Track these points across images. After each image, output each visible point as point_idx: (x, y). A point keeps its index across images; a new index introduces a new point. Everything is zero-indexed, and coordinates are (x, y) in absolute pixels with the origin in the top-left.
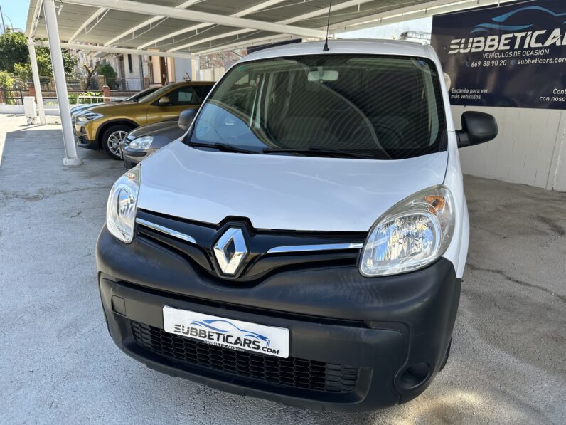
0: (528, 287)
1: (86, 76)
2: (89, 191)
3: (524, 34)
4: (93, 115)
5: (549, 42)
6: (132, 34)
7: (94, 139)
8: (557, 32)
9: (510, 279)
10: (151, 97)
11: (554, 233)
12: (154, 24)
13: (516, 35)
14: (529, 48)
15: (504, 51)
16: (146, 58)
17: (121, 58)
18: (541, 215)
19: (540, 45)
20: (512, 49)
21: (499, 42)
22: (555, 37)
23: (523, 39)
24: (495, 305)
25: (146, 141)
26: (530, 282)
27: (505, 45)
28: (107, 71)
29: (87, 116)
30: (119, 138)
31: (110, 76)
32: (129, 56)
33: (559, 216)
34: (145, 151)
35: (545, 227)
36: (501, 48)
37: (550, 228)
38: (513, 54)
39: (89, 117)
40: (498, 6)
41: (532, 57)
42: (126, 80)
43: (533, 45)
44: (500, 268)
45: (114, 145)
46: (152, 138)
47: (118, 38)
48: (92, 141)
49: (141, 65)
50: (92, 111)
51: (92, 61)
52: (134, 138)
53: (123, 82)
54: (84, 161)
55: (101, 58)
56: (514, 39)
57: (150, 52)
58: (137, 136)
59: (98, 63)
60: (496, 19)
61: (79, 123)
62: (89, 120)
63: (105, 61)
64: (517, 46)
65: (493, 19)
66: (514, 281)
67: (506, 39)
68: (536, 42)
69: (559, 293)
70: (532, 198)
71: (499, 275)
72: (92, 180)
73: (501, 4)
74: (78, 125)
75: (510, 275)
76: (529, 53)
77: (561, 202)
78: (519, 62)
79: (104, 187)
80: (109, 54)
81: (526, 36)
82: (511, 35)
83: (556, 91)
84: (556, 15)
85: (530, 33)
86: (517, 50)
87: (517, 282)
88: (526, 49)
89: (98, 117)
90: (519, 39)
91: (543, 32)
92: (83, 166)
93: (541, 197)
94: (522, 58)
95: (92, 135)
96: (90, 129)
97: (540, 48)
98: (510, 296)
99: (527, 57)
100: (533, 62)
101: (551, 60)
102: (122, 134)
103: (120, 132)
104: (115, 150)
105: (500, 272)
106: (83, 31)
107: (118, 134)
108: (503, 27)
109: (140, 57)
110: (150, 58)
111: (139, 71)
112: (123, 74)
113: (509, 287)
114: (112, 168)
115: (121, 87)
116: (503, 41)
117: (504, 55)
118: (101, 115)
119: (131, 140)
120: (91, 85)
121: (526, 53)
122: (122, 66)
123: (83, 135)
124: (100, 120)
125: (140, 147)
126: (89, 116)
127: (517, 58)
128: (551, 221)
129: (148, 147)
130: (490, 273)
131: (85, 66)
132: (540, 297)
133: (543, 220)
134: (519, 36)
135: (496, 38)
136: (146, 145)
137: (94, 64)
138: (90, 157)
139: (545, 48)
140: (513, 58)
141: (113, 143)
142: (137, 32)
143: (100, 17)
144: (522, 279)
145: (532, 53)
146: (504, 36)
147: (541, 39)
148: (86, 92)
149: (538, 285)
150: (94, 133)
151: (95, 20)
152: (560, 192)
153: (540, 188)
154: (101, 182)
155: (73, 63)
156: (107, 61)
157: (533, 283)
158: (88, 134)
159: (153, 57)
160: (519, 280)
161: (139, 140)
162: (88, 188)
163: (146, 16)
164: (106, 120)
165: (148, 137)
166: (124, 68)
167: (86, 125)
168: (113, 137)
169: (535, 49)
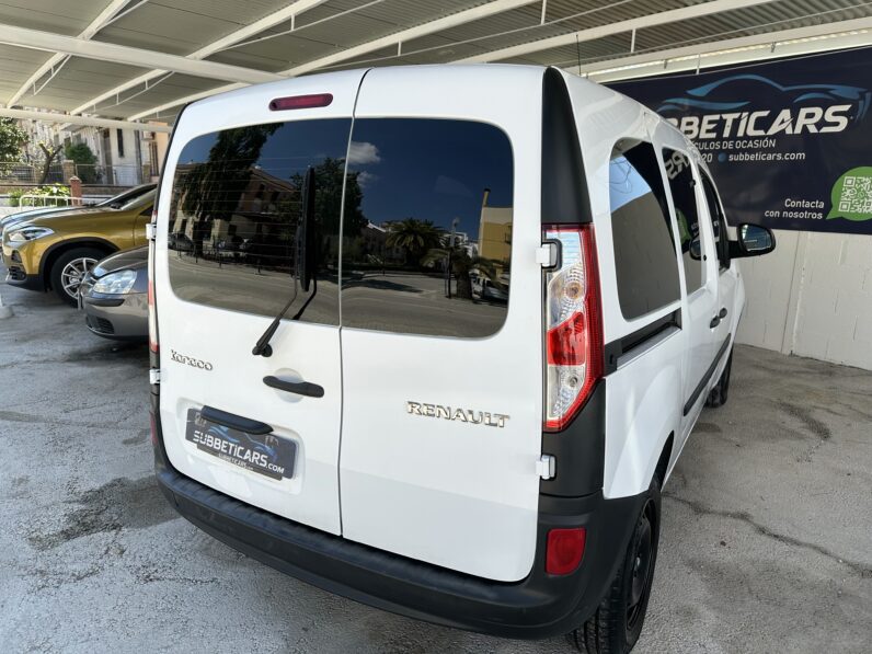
0: (795, 547)
1: (43, 160)
2: (16, 368)
3: (736, 115)
4: (35, 231)
5: (774, 129)
6: (115, 96)
7: (36, 272)
8: (786, 114)
9: (762, 531)
10: (144, 200)
11: (812, 435)
12: (151, 82)
13: (724, 116)
14: (746, 137)
15: (709, 141)
16: (146, 134)
17: (106, 133)
18: (785, 400)
19: (761, 133)
20: (720, 138)
21: (700, 126)
22: (783, 122)
23: (736, 123)
24: (750, 591)
25: (124, 279)
26: (795, 536)
27: (708, 131)
28: (80, 153)
29: (24, 232)
30: (82, 270)
31: (85, 161)
32: (120, 132)
33: (813, 404)
34: (120, 298)
35: (795, 424)
36: (703, 135)
37: (805, 424)
38: (721, 145)
39: (29, 235)
40: (698, 73)
41: (750, 151)
42: (114, 168)
43: (751, 132)
44: (742, 508)
45: (74, 281)
46: (135, 273)
47: (93, 102)
48: (32, 277)
49: (138, 146)
50: (35, 224)
51: (57, 136)
52: (105, 272)
53: (109, 171)
54: (16, 309)
55: (74, 132)
56: (722, 123)
57: (152, 126)
58: (110, 270)
59: (67, 140)
60: (692, 92)
61: (9, 243)
62: (27, 238)
63: (79, 137)
64: (726, 133)
65: (690, 92)
66: (770, 535)
67: (710, 122)
68: (756, 128)
69: (849, 559)
70: (764, 368)
71: (742, 523)
72: (26, 347)
73: (701, 70)
74: (9, 247)
75: (762, 524)
76: (745, 144)
77: (810, 377)
78: (731, 158)
79: (44, 361)
80: (85, 127)
81: (739, 119)
82: (717, 117)
83: (789, 203)
84: (784, 89)
85: (745, 114)
86: (728, 139)
87: (776, 536)
88: (741, 139)
89: (44, 234)
90: (729, 123)
91: (765, 113)
92: (12, 320)
93: (778, 367)
94: (735, 152)
95: (32, 263)
96: (30, 255)
97: (762, 138)
98: (770, 570)
99: (743, 151)
100: (752, 157)
101: (779, 157)
102: (88, 263)
103: (84, 260)
104: (74, 290)
105: (744, 517)
106: (30, 90)
107: (82, 263)
108: (707, 105)
109: (137, 133)
110: (153, 134)
111: (134, 155)
112: (108, 159)
113: (764, 549)
114: (66, 323)
115: (104, 179)
116: (705, 126)
117: (708, 146)
118: (50, 232)
119: (97, 278)
120: (52, 175)
121: (740, 145)
122: (106, 146)
123: (15, 264)
124: (47, 240)
125: (112, 291)
126: (28, 232)
127: (728, 152)
128: (803, 410)
129: (127, 290)
130: (729, 520)
131: (41, 145)
132: (819, 570)
133: (793, 410)
134: (730, 118)
135: (695, 120)
136: (123, 287)
137: (61, 141)
138: (29, 303)
139: (770, 137)
140: (721, 150)
141: (71, 278)
142: (123, 95)
143: (56, 67)
144: (783, 530)
145: (750, 145)
146: (706, 118)
147: (763, 124)
148: (40, 187)
149: (813, 542)
150: (36, 261)
151: (49, 73)
152: (803, 358)
153: (771, 351)
154: (41, 351)
155: (20, 139)
156: (83, 137)
157: (803, 539)
158: (25, 263)
159: (158, 134)
160: (779, 533)
161: (111, 278)
162: (13, 364)
163: (139, 70)
164: (59, 239)
165: (128, 272)
166: (110, 148)
167: (22, 247)
168: (72, 269)
169: (754, 138)
